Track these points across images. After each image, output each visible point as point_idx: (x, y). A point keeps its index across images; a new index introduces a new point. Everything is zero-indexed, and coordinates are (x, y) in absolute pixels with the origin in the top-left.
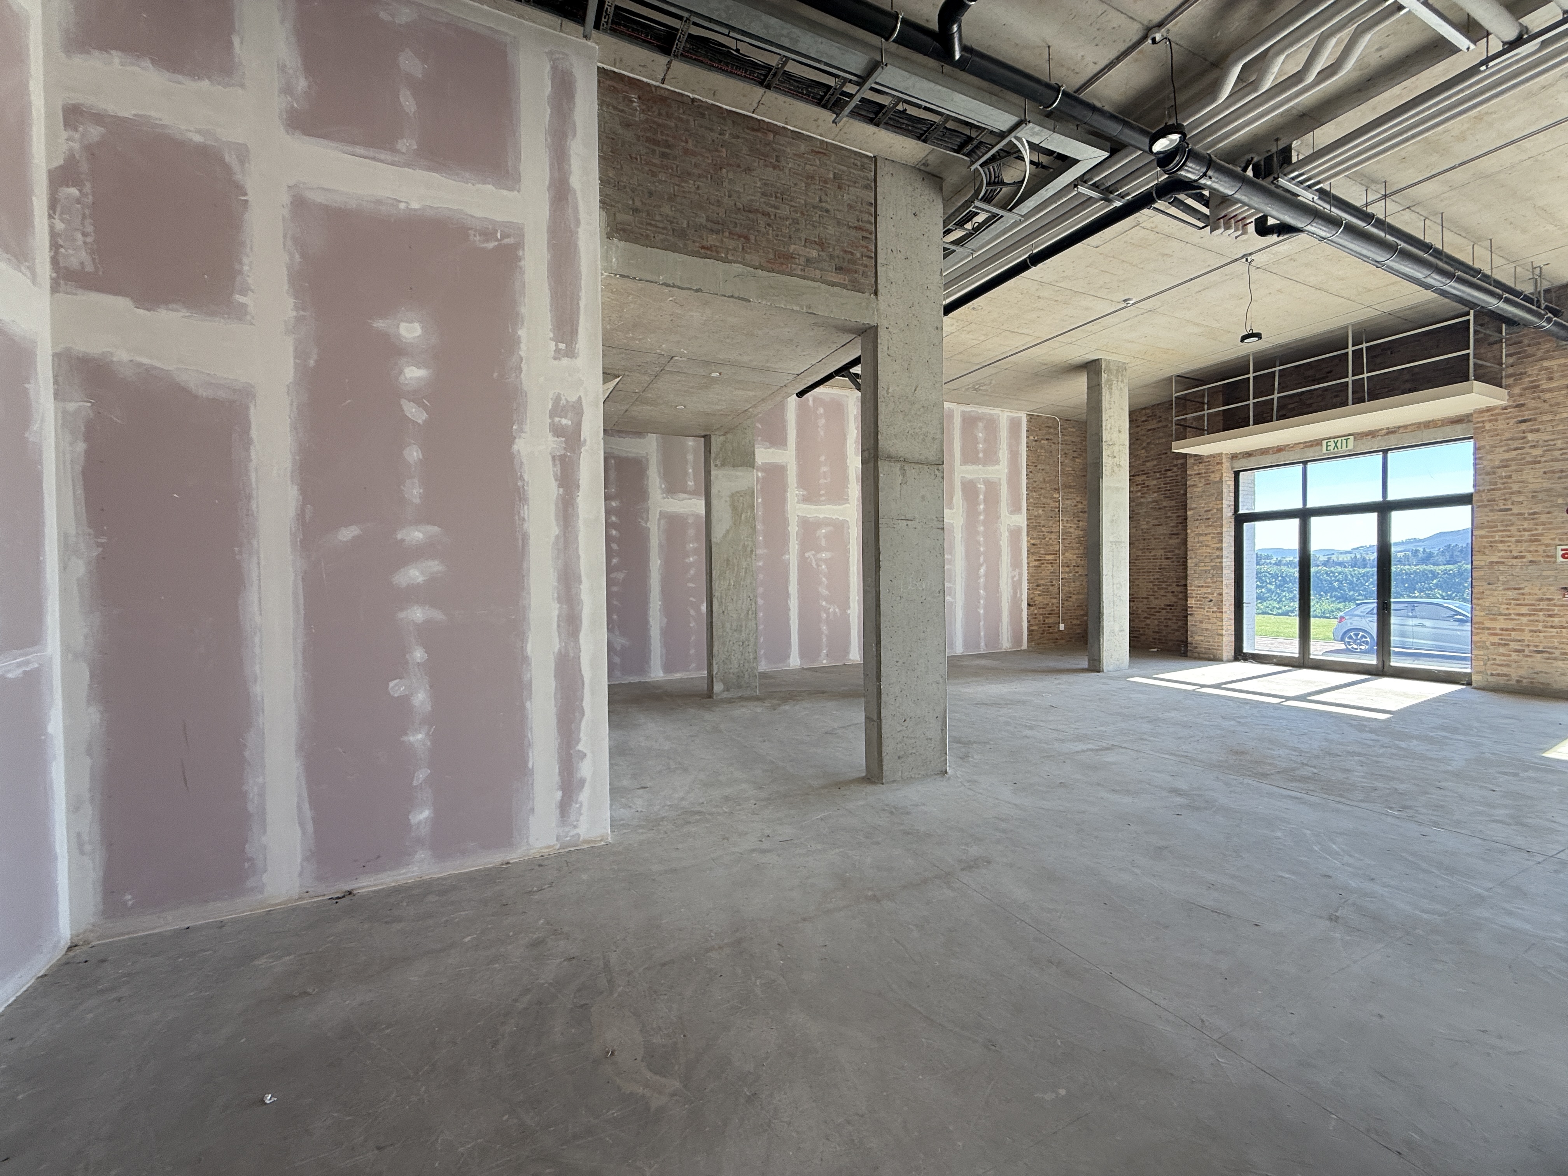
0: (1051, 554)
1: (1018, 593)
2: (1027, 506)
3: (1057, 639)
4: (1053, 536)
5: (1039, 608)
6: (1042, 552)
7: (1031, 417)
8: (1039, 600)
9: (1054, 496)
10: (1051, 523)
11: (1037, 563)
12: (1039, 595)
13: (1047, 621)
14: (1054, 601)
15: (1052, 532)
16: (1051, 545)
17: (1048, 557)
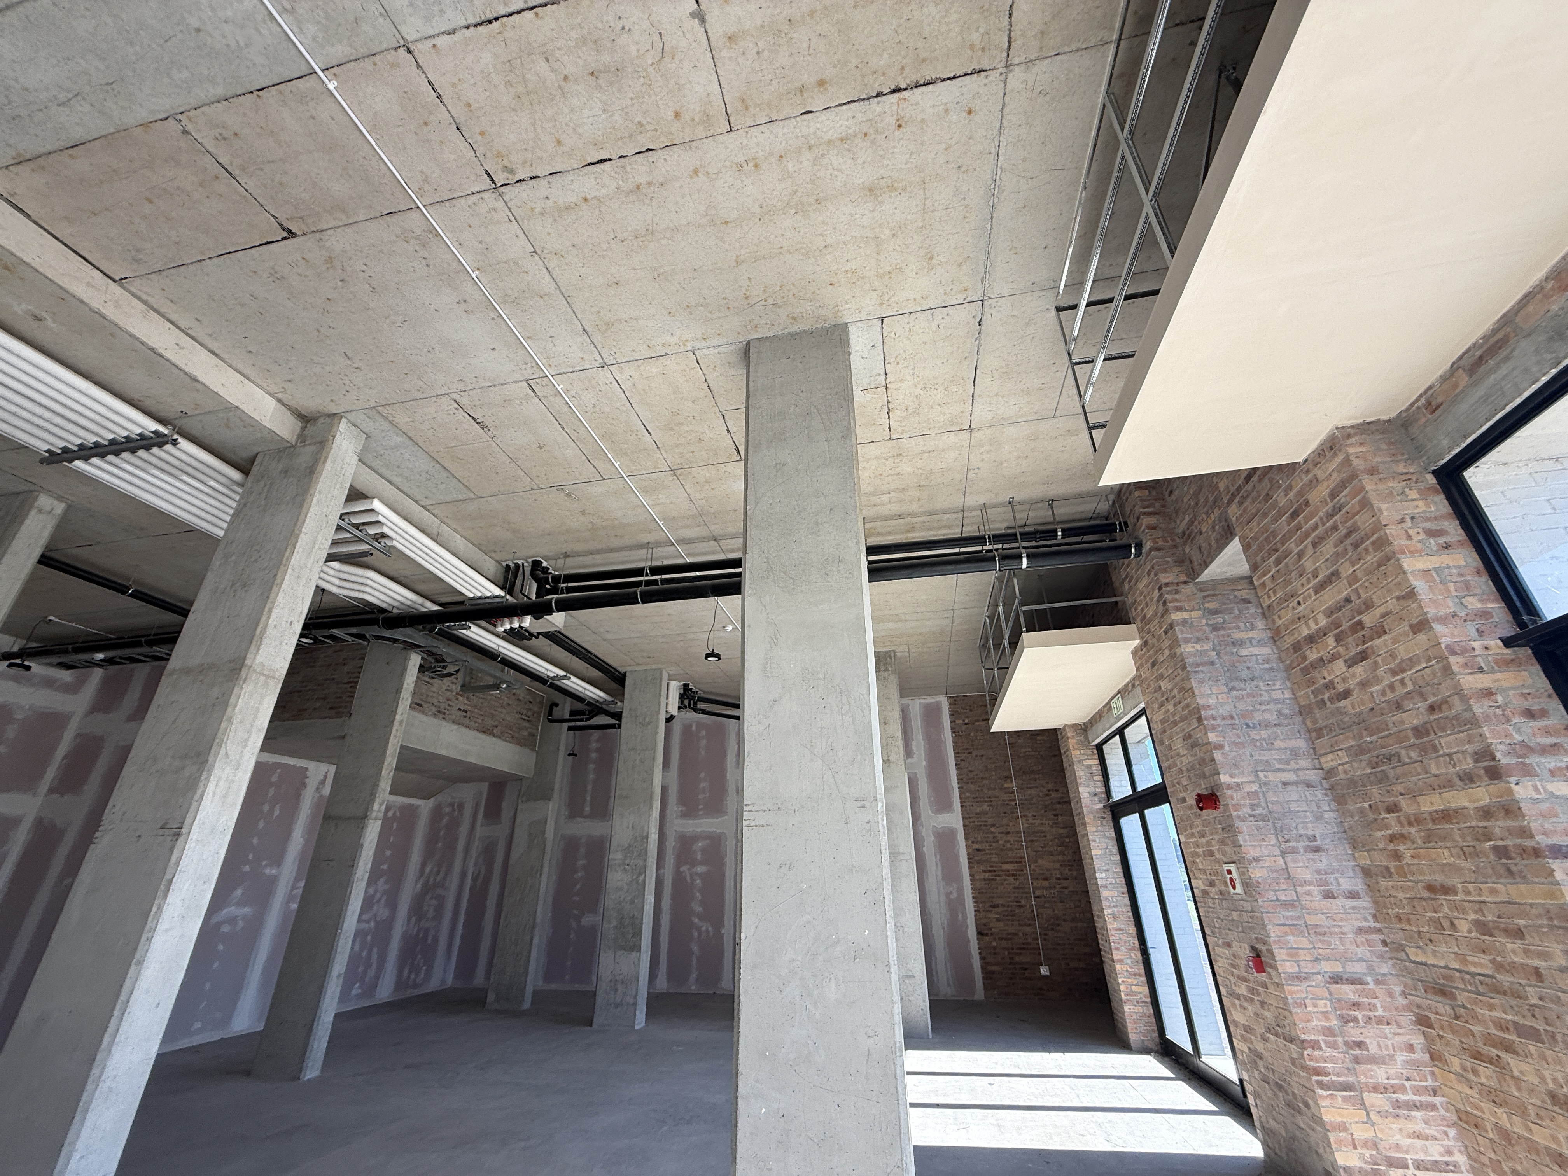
0: (1011, 862)
1: (960, 916)
2: (961, 802)
3: (1041, 989)
4: (1010, 838)
5: (1001, 939)
6: (994, 860)
7: (954, 702)
8: (998, 927)
9: (1006, 785)
10: (1005, 821)
11: (987, 875)
12: (998, 920)
13: (1017, 959)
14: (1028, 929)
15: (1009, 833)
16: (1011, 849)
17: (1005, 867)
